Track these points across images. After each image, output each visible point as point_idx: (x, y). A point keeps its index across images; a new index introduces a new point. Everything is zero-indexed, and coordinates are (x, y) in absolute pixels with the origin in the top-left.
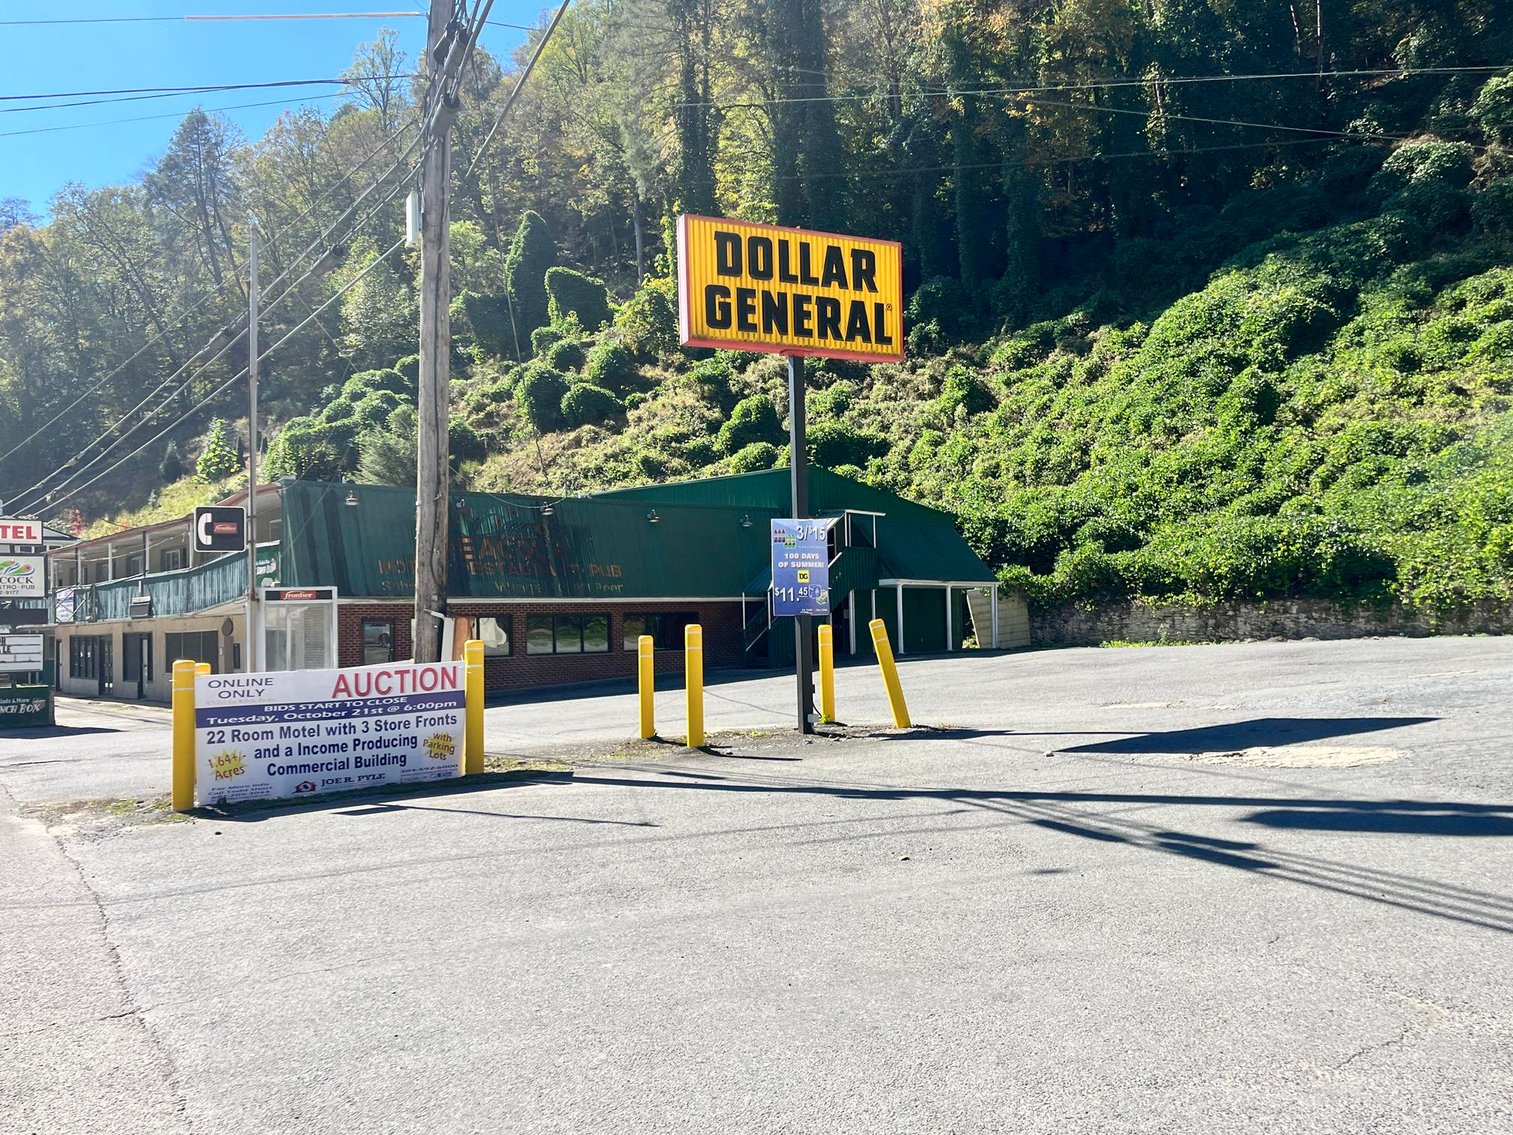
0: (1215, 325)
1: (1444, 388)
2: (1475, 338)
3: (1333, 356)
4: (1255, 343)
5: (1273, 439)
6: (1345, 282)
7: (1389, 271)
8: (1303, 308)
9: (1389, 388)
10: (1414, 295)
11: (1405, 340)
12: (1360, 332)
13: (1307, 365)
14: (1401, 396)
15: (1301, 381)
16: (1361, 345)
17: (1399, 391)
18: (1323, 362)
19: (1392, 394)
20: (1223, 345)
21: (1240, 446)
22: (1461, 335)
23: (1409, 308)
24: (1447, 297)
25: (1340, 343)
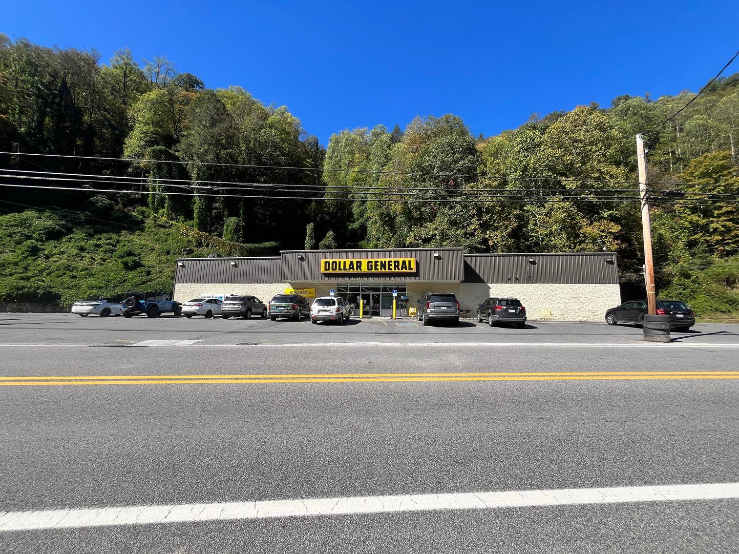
0: (23, 225)
1: (89, 257)
2: (101, 248)
3: (61, 242)
4: (36, 233)
5: (34, 260)
6: (70, 225)
7: (83, 226)
8: (54, 228)
9: (74, 254)
10: (89, 234)
11: (83, 244)
12: (71, 238)
13: (53, 243)
14: (77, 257)
15: (49, 247)
16: (70, 242)
17: (77, 255)
18: (58, 243)
19: (75, 256)
20: (24, 231)
21: (22, 260)
22: (98, 246)
23: (86, 236)
24: (96, 236)
25: (64, 240)
